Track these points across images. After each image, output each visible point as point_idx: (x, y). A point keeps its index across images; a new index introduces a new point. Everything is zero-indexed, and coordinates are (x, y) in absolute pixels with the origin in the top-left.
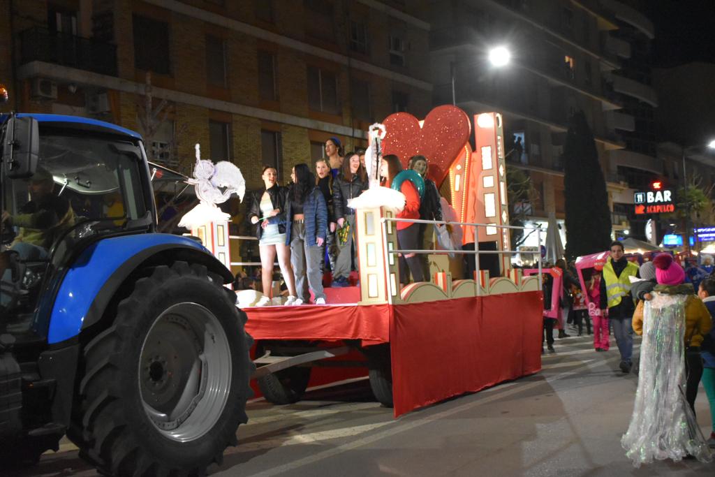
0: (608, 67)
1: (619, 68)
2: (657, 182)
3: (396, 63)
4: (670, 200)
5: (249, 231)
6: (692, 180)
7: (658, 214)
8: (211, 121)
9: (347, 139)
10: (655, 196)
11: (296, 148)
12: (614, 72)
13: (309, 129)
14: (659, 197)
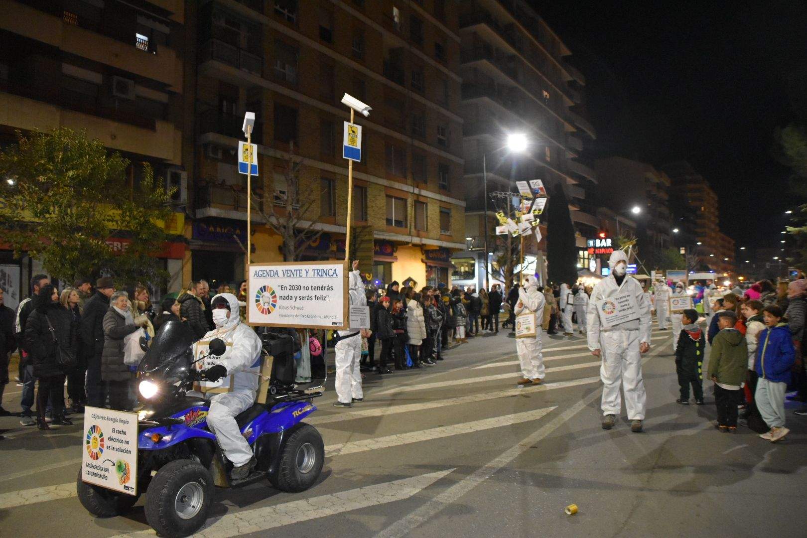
0: (570, 155)
1: (577, 157)
2: (602, 233)
3: (441, 144)
4: (610, 245)
5: (354, 256)
6: (621, 234)
7: (601, 254)
8: (322, 178)
9: (409, 194)
10: (601, 243)
11: (377, 199)
12: (572, 159)
13: (386, 186)
14: (603, 243)
